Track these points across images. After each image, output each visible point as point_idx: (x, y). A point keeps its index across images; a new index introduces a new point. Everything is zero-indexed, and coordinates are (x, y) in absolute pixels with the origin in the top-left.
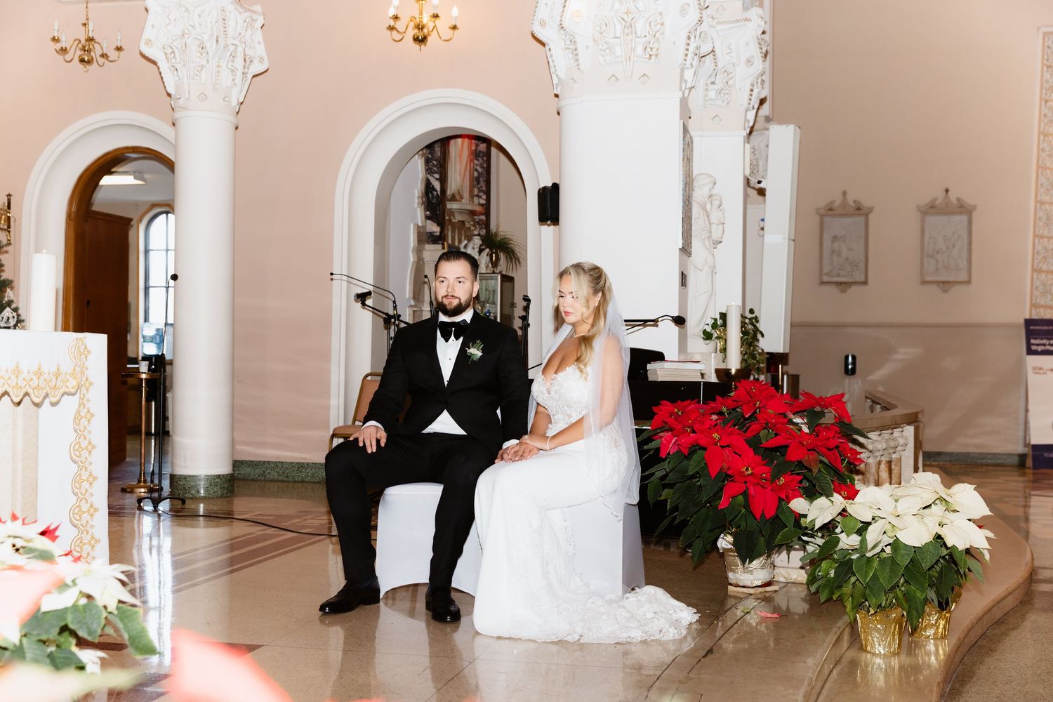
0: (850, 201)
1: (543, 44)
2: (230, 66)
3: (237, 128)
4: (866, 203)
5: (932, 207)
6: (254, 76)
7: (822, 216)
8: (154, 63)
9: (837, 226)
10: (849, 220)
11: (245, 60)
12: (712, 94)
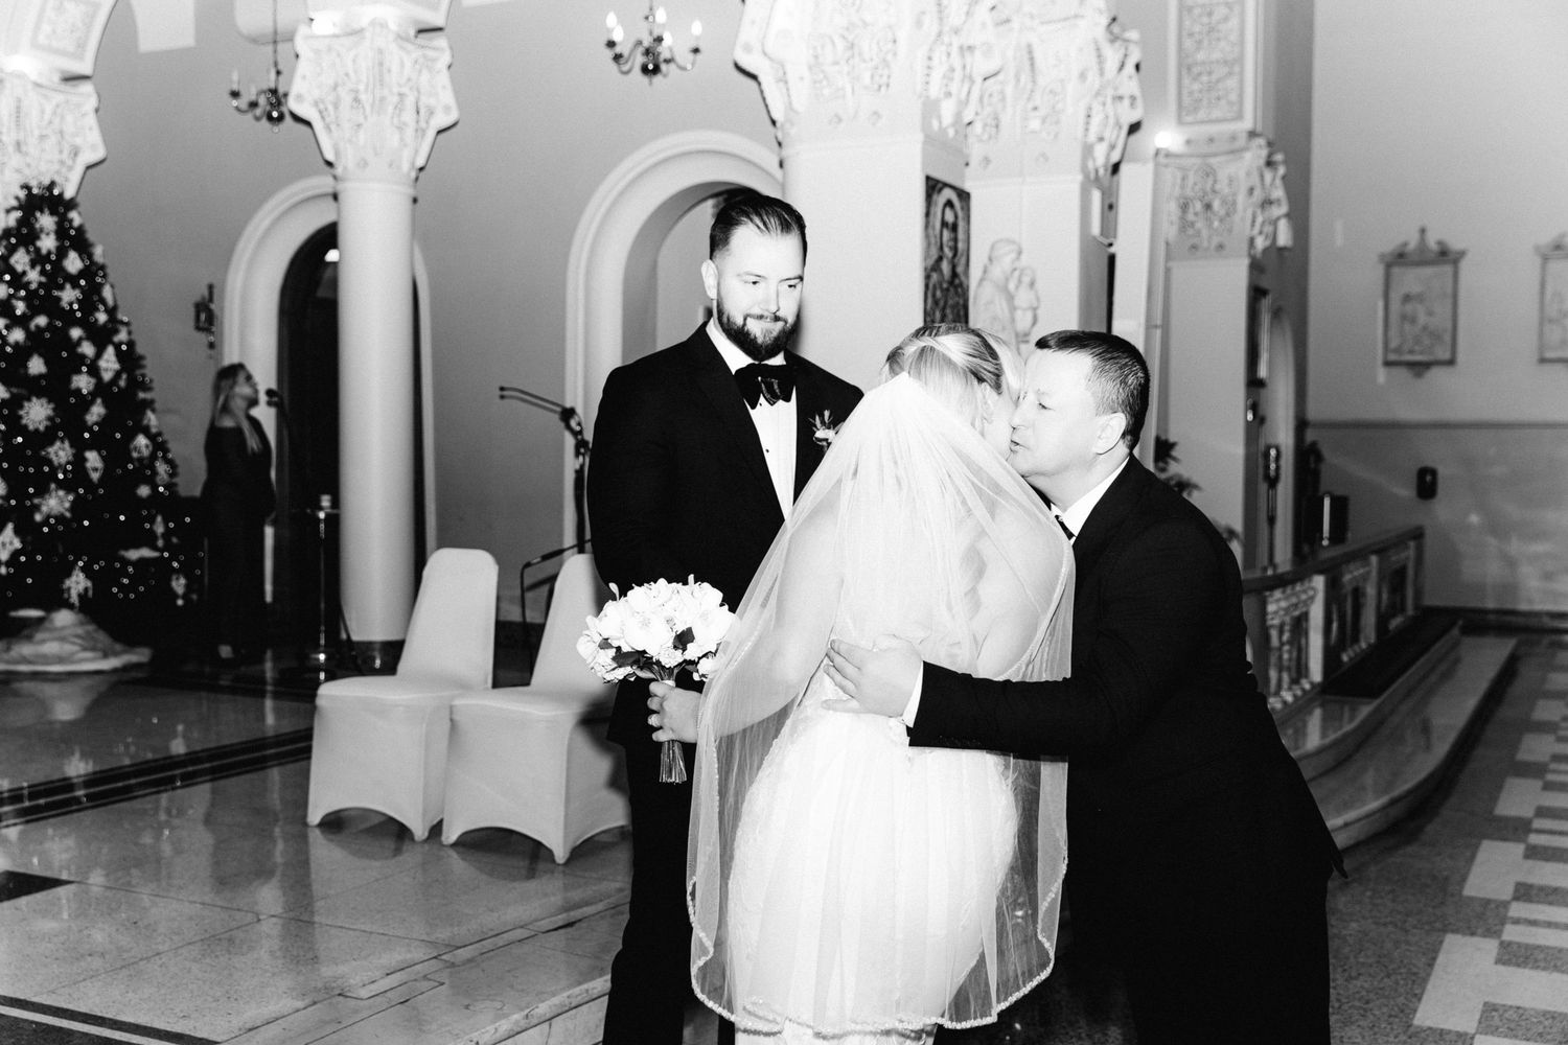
0: (1432, 244)
1: (754, 77)
2: (395, 120)
3: (415, 201)
4: (1455, 244)
5: (1558, 247)
6: (439, 132)
7: (1389, 266)
8: (308, 124)
9: (1410, 280)
10: (1428, 271)
11: (418, 113)
12: (1035, 124)
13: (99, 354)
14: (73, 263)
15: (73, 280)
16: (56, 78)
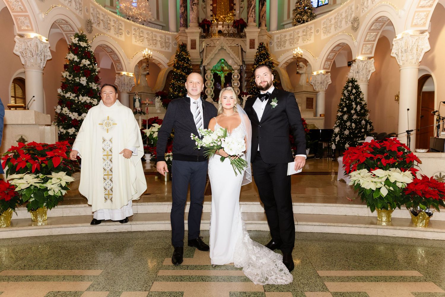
6: (425, 53)
8: (394, 58)
13: (357, 107)
14: (354, 91)
15: (353, 94)
16: (366, 59)
